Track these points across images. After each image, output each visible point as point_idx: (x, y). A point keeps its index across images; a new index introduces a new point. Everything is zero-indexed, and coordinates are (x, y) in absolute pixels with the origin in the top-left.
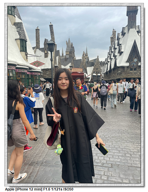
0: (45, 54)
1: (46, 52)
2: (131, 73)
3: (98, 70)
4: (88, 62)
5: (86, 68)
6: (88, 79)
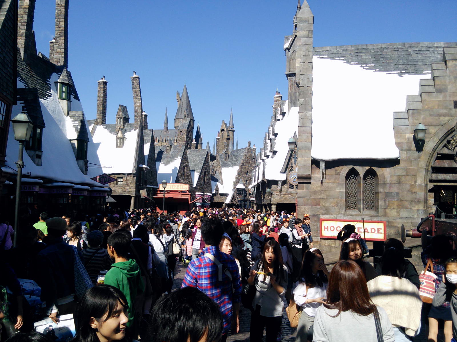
0: (118, 139)
1: (120, 135)
2: (290, 193)
3: (249, 176)
4: (226, 155)
5: (221, 170)
6: (224, 197)
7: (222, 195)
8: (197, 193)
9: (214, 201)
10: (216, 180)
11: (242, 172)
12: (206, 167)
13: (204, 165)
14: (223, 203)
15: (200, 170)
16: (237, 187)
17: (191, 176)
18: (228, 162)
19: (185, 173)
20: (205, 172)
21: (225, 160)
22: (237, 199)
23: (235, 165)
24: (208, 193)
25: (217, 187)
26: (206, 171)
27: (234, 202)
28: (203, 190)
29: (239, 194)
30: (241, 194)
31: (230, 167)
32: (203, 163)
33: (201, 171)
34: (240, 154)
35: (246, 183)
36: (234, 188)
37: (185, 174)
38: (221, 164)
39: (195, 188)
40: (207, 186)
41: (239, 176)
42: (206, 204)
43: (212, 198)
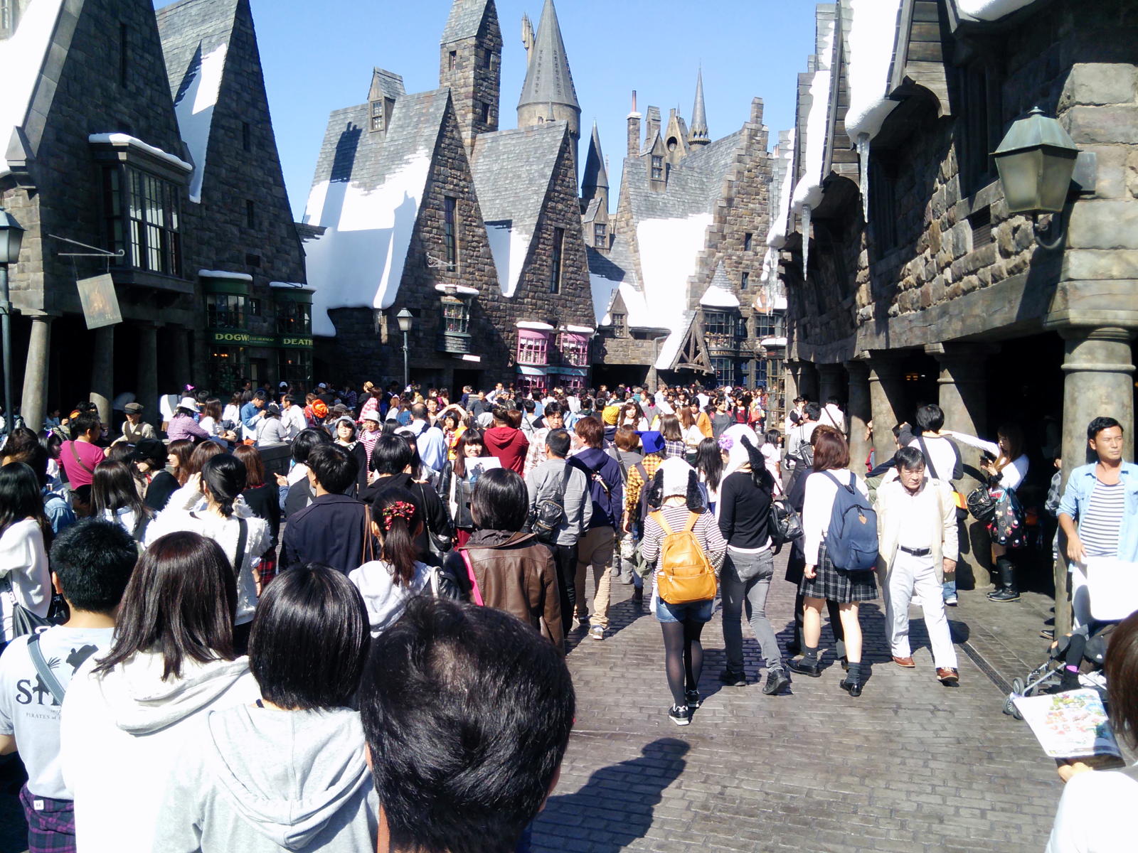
3: (756, 254)
4: (656, 164)
5: (634, 230)
6: (648, 345)
7: (640, 334)
8: (520, 324)
9: (607, 361)
10: (616, 273)
11: (724, 237)
12: (560, 206)
13: (548, 198)
14: (644, 369)
15: (532, 222)
16: (703, 302)
17: (487, 245)
18: (664, 196)
19: (457, 229)
20: (560, 231)
21: (654, 183)
22: (703, 350)
23: (695, 207)
24: (577, 323)
25: (618, 300)
26: (562, 225)
27: (691, 365)
28: (551, 312)
29: (712, 329)
30: (720, 330)
31: (671, 215)
32: (544, 190)
33: (539, 227)
34: (718, 161)
35: (743, 286)
36: (692, 306)
37: (457, 235)
38: (634, 203)
39: (512, 300)
40: (569, 294)
41: (712, 255)
42: (568, 371)
43: (595, 346)
